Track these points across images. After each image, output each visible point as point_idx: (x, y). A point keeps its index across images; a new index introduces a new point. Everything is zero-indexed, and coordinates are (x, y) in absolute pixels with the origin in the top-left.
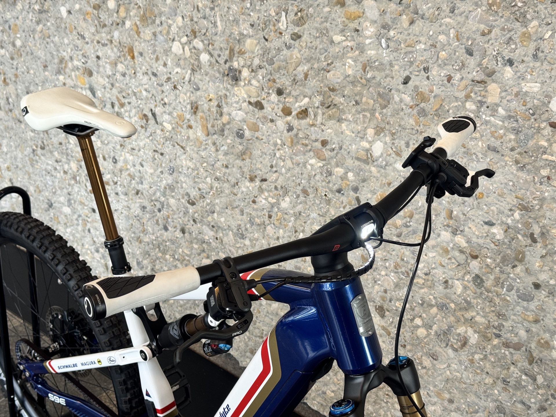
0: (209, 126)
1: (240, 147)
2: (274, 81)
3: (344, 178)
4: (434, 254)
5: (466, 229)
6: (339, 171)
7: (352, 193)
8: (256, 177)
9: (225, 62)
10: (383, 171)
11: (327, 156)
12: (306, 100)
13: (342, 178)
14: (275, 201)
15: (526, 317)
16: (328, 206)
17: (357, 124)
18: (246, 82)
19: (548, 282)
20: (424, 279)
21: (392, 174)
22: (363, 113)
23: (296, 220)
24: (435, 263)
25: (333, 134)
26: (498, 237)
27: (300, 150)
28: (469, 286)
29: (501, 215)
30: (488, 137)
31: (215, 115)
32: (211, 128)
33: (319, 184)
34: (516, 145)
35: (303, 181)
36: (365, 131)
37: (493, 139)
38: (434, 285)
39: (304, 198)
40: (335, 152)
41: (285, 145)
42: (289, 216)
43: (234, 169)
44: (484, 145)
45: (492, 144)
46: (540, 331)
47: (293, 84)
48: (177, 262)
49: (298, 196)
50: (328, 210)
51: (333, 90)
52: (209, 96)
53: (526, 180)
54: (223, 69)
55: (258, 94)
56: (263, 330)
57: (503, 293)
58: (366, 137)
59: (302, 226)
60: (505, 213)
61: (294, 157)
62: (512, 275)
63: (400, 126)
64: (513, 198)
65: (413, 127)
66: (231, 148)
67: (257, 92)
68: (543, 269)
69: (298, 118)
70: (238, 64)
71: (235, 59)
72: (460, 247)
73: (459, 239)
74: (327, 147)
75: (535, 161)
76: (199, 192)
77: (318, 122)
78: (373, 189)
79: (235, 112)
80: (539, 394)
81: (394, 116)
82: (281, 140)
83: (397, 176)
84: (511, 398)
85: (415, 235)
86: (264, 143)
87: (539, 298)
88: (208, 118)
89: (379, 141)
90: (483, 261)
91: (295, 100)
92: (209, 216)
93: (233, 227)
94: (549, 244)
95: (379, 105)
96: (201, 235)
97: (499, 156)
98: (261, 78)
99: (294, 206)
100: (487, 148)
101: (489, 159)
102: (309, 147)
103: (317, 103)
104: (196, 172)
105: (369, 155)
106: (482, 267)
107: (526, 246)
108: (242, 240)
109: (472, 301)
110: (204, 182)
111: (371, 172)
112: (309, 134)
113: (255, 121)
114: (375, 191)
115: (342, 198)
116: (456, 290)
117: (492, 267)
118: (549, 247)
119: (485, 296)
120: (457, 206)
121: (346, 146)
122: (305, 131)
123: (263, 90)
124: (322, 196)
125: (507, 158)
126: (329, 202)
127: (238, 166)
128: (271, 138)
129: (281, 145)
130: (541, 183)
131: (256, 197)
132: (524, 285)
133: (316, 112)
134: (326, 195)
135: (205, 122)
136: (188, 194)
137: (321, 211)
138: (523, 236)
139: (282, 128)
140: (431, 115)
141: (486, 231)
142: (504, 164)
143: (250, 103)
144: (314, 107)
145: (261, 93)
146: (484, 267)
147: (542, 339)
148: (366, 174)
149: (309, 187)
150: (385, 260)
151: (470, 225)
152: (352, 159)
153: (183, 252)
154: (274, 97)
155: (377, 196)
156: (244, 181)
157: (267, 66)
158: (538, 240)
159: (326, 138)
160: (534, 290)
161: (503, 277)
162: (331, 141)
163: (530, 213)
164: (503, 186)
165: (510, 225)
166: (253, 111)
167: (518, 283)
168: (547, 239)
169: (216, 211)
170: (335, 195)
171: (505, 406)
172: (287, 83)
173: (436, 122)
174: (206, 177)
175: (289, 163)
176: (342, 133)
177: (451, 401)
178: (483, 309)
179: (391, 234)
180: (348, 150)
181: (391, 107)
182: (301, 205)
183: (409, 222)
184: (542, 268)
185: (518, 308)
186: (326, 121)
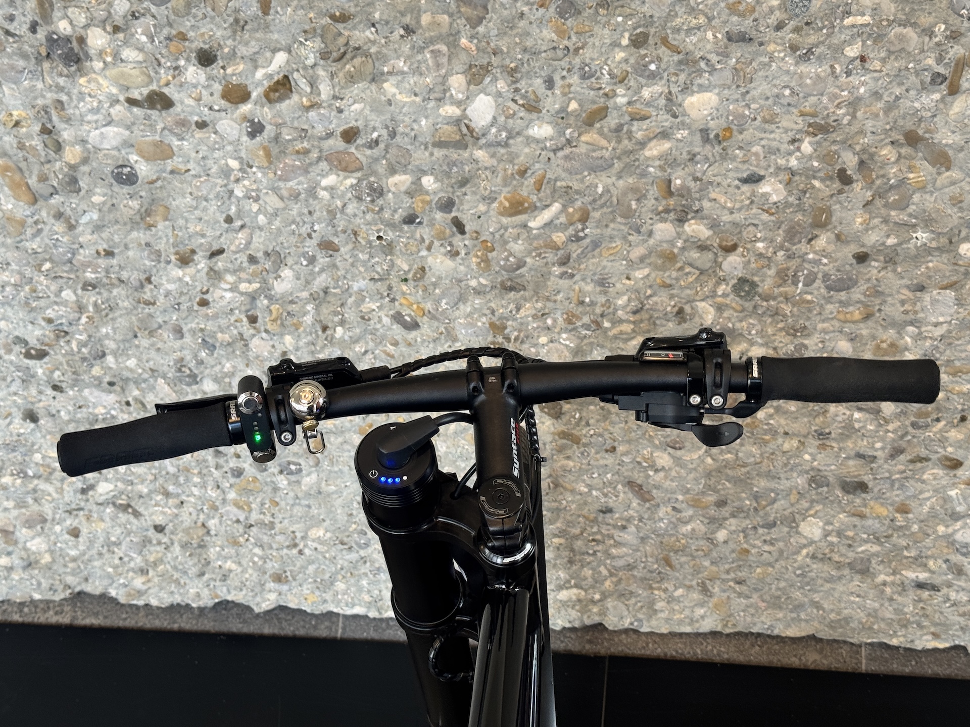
0: (33, 181)
1: (135, 204)
2: (183, 37)
3: (415, 190)
4: (646, 271)
5: (706, 204)
6: (401, 180)
7: (439, 216)
8: (193, 252)
9: (33, 28)
10: (502, 151)
11: (364, 160)
12: (281, 58)
13: (410, 193)
14: (258, 285)
15: (848, 316)
16: (389, 258)
17: (421, 74)
18: (109, 59)
19: (883, 244)
20: (634, 323)
21: (527, 150)
22: (431, 48)
23: (317, 308)
24: (650, 287)
25: (367, 112)
26: (774, 198)
27: (293, 166)
28: (728, 302)
29: (773, 157)
30: (724, 17)
31: (43, 154)
32: (41, 185)
33: (358, 221)
34: (784, 16)
35: (316, 228)
36: (443, 84)
37: (735, 19)
38: (655, 324)
39: (328, 259)
40: (382, 146)
41: (251, 167)
42: (300, 304)
43: (130, 253)
44: (719, 36)
45: (735, 29)
46: (877, 330)
47: (235, 32)
48: (36, 482)
49: (312, 260)
50: (392, 265)
51: (343, 18)
52: (11, 115)
53: (818, 76)
54: (32, 46)
55: (149, 76)
56: (293, 532)
57: (798, 291)
58: (448, 95)
59: (336, 313)
60: (782, 150)
61: (282, 184)
62: (811, 256)
63: (525, 50)
64: (796, 119)
65: (554, 44)
66: (110, 211)
67: (143, 73)
68: (871, 225)
69: (270, 101)
70: (71, 23)
71: (57, 14)
72: (699, 240)
73: (694, 227)
74: (359, 141)
75: (829, 35)
76: (51, 327)
77: (324, 97)
78: (488, 192)
79: (97, 132)
80: (889, 431)
81: (505, 33)
82: (236, 159)
83: (538, 153)
84: (838, 457)
85: (598, 250)
86: (195, 176)
87: (867, 277)
88: (23, 165)
89: (482, 95)
90: (748, 250)
91: (250, 65)
92: (92, 366)
93: (165, 368)
94: (877, 177)
95: (464, 21)
96: (84, 410)
97: (754, 47)
98: (144, 39)
99: (308, 282)
100: (725, 40)
101: (734, 60)
102: (315, 155)
103: (312, 55)
104: (27, 288)
105: (464, 130)
106: (749, 261)
107: (832, 196)
108: (195, 387)
109: (738, 325)
110: (56, 303)
111: (476, 161)
112: (306, 127)
113: (158, 138)
114: (493, 195)
115: (418, 231)
116: (701, 318)
117: (770, 255)
118: (878, 182)
119: (764, 309)
120: (680, 168)
121: (406, 127)
122: (296, 124)
123: (159, 64)
124: (370, 242)
125: (771, 47)
126: (389, 248)
127: (140, 245)
128: (210, 162)
129: (240, 170)
130: (849, 73)
131: (207, 292)
132: (836, 264)
133: (312, 77)
134: (379, 238)
135: (17, 177)
136: (19, 340)
137: (374, 271)
138: (822, 180)
139: (235, 133)
140: (590, 8)
141: (748, 194)
142: (767, 59)
143: (132, 102)
144: (305, 68)
145: (156, 73)
146: (753, 260)
147: (882, 342)
148: (467, 168)
149: (336, 234)
150: (543, 315)
151: (713, 195)
152: (426, 148)
153: (44, 457)
154: (193, 73)
155: (501, 203)
156: (165, 269)
157: (153, 9)
158: (855, 177)
159: (353, 124)
160: (856, 266)
161: (793, 264)
162: (366, 126)
163: (834, 135)
164: (770, 102)
165: (795, 168)
166: (147, 118)
167: (825, 265)
168: (873, 170)
169: (107, 351)
170: (401, 230)
171: (826, 473)
172: (219, 34)
173: (604, 19)
174: (60, 291)
175: (273, 201)
176: (389, 103)
177: (721, 504)
178: (760, 333)
179: (547, 264)
180: (413, 134)
181: (495, 17)
182: (324, 275)
183: (583, 230)
184: (868, 224)
185: (829, 307)
186: (342, 88)
